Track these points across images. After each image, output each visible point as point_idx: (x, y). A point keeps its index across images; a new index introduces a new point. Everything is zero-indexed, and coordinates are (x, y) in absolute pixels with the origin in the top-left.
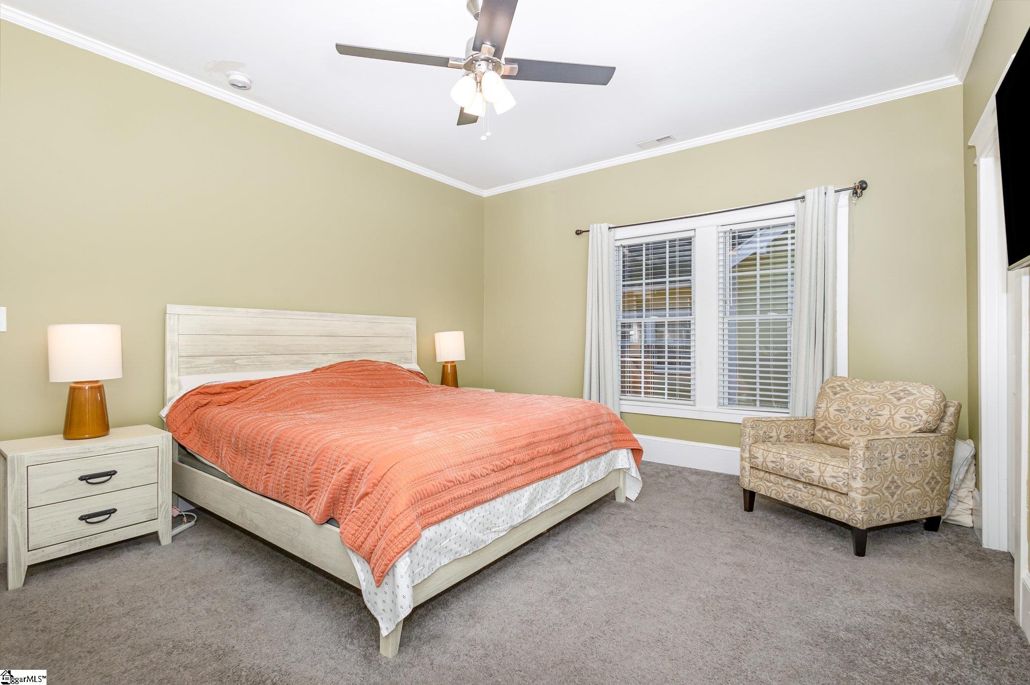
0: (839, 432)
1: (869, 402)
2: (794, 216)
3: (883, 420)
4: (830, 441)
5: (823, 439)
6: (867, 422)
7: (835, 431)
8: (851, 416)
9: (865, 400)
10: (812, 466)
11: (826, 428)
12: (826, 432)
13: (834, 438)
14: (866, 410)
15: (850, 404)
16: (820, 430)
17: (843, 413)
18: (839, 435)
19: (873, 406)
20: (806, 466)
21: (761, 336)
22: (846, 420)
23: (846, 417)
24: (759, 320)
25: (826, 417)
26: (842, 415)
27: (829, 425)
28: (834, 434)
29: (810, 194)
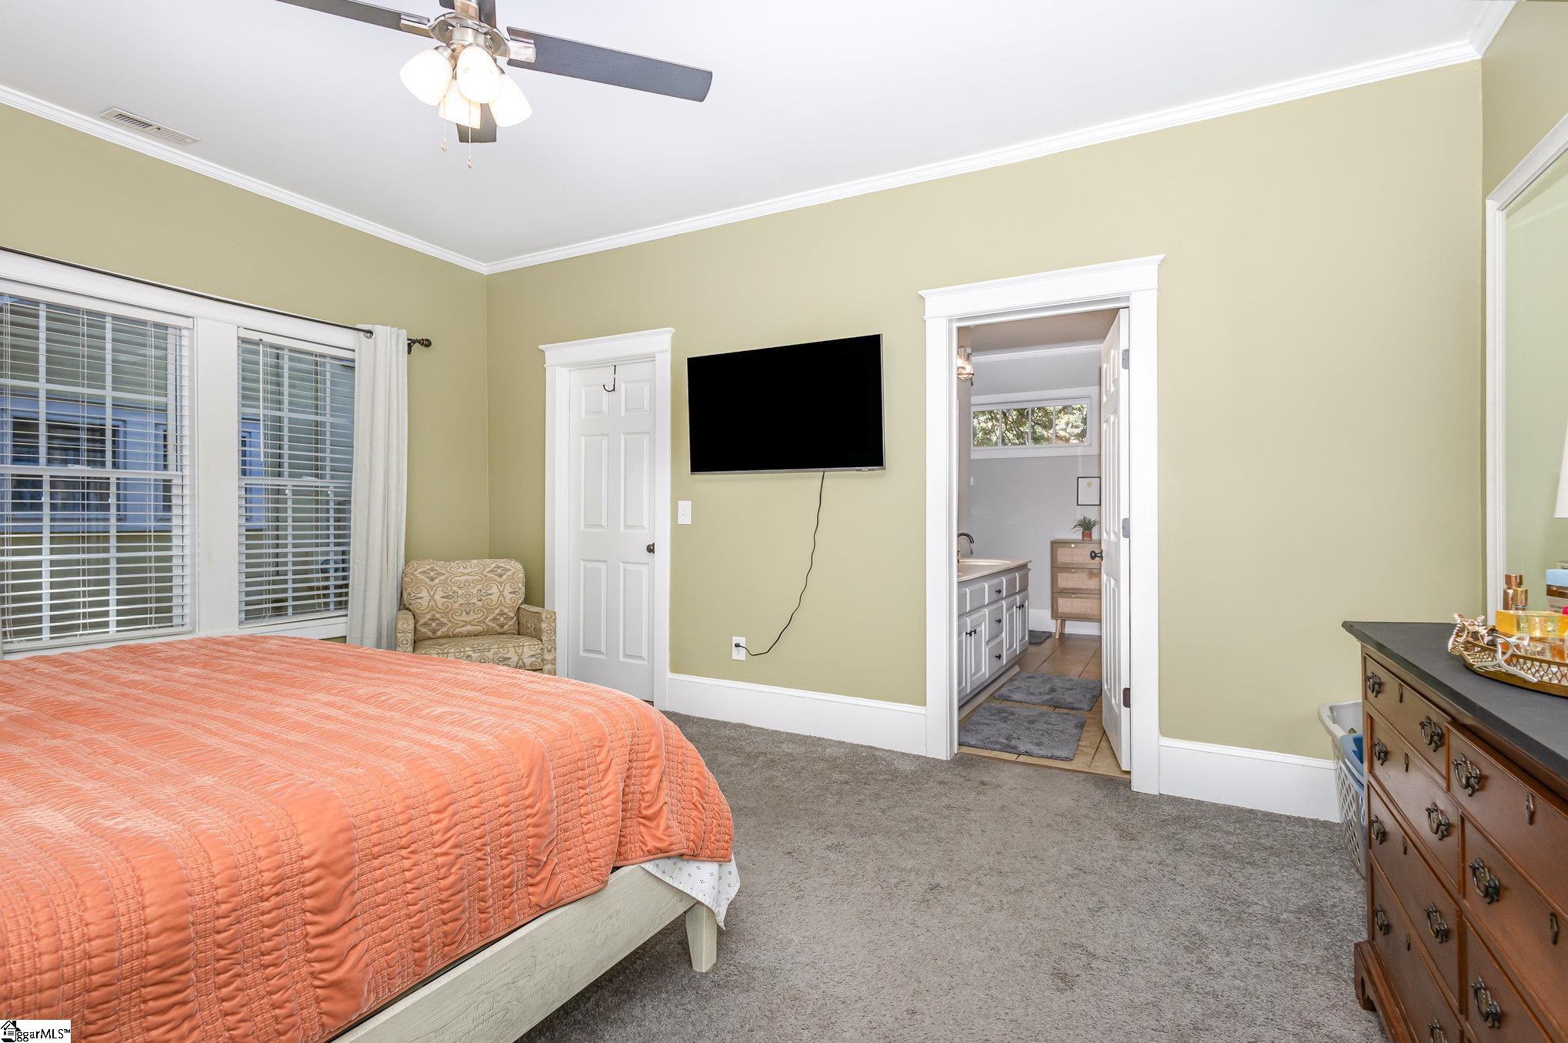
0: (450, 621)
1: (473, 582)
2: (354, 351)
3: (494, 598)
4: (439, 633)
5: (430, 634)
6: (480, 604)
7: (444, 620)
8: (461, 601)
9: (466, 581)
10: (507, 653)
11: (433, 619)
12: (434, 625)
13: (445, 629)
14: (475, 591)
15: (455, 588)
16: (425, 624)
17: (451, 599)
18: (450, 624)
19: (479, 587)
20: (500, 655)
21: (294, 510)
22: (456, 606)
23: (455, 602)
24: (293, 486)
25: (432, 606)
26: (451, 601)
27: (438, 616)
28: (443, 625)
29: (378, 329)
